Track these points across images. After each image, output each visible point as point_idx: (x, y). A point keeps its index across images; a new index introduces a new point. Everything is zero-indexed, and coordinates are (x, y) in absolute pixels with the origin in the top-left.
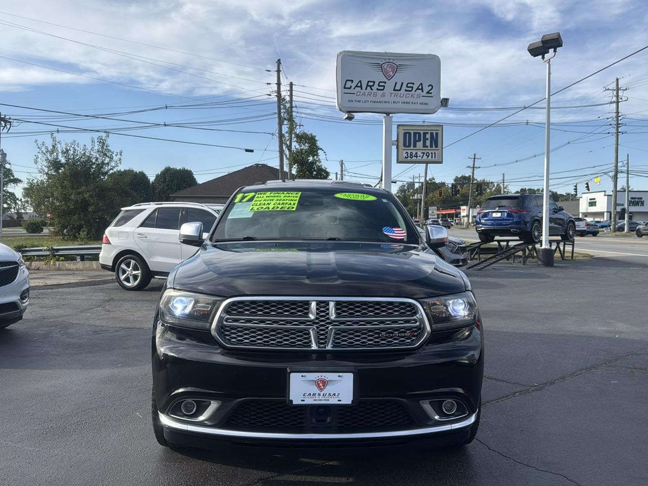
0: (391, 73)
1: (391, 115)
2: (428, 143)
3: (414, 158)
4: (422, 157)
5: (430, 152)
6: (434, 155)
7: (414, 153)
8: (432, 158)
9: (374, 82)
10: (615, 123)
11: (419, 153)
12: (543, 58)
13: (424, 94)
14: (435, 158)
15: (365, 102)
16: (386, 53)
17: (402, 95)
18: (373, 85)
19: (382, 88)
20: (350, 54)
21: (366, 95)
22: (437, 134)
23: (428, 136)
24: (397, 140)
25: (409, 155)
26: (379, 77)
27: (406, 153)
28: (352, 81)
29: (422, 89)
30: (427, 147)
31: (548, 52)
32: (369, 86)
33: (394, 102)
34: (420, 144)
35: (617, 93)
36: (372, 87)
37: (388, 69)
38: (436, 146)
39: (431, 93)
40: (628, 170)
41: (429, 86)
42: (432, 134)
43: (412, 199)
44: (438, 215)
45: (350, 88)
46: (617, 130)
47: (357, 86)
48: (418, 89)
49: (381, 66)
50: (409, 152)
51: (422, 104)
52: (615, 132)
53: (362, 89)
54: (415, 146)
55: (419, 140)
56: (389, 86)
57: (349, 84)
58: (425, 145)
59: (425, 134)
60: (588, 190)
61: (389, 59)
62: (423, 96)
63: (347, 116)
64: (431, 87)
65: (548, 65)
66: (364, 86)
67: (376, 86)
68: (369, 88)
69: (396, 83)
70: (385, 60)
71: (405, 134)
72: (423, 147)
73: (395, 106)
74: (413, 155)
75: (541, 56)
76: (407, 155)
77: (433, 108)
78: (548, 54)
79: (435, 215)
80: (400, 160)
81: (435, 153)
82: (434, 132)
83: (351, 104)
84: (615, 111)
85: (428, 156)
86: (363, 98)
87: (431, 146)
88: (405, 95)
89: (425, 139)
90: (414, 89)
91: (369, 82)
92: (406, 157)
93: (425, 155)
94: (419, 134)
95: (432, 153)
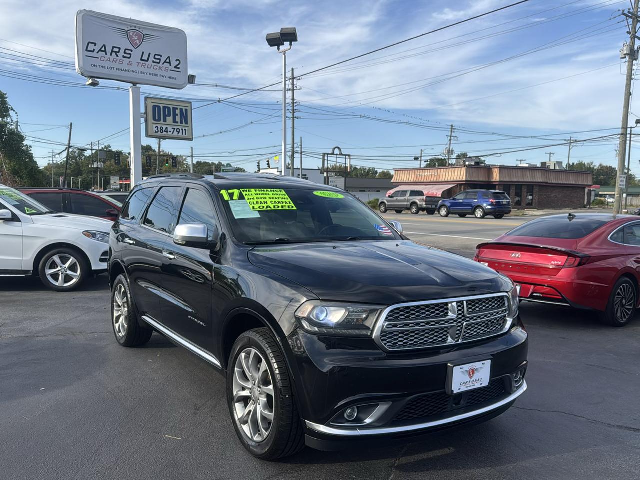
0: (138, 42)
1: (138, 86)
2: (178, 119)
3: (165, 133)
4: (173, 133)
5: (180, 129)
6: (184, 131)
7: (165, 128)
8: (183, 134)
9: (120, 49)
10: (291, 108)
11: (170, 129)
12: (279, 49)
13: (172, 68)
14: (186, 134)
15: (111, 68)
16: (131, 19)
17: (149, 67)
18: (119, 52)
19: (129, 56)
20: (91, 14)
21: (112, 61)
22: (186, 110)
23: (178, 112)
24: (146, 113)
25: (159, 130)
26: (125, 44)
27: (156, 127)
28: (95, 44)
29: (170, 63)
30: (177, 123)
31: (283, 45)
32: (114, 52)
33: (142, 73)
34: (170, 120)
35: (293, 82)
36: (118, 54)
37: (134, 37)
38: (187, 123)
39: (179, 68)
40: (301, 151)
41: (177, 61)
42: (181, 110)
43: (92, 168)
44: (121, 185)
45: (93, 51)
46: (293, 115)
47: (100, 50)
48: (165, 62)
49: (127, 32)
50: (159, 127)
51: (170, 78)
52: (292, 116)
53: (106, 54)
54: (165, 121)
55: (169, 115)
56: (136, 54)
57: (91, 47)
58: (175, 121)
59: (175, 109)
60: (269, 167)
61: (135, 27)
62: (171, 70)
63: (91, 81)
64: (178, 62)
65: (284, 56)
66: (109, 52)
67: (121, 54)
68: (114, 54)
69: (143, 53)
70: (131, 27)
71: (154, 107)
72: (174, 123)
73: (142, 76)
74: (164, 130)
75: (277, 47)
76: (158, 129)
77: (181, 84)
78: (283, 46)
79: (117, 186)
80: (150, 134)
81: (185, 130)
82: (184, 108)
83: (94, 70)
84: (291, 98)
85: (179, 133)
86: (107, 64)
87: (182, 123)
88: (153, 67)
89: (175, 115)
90: (162, 62)
91: (114, 47)
92: (156, 132)
93: (175, 130)
94: (169, 109)
95: (182, 130)
